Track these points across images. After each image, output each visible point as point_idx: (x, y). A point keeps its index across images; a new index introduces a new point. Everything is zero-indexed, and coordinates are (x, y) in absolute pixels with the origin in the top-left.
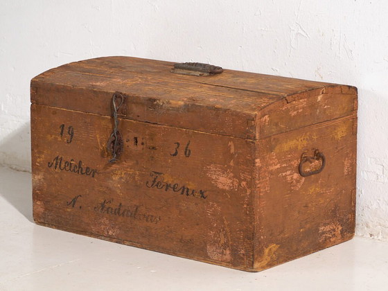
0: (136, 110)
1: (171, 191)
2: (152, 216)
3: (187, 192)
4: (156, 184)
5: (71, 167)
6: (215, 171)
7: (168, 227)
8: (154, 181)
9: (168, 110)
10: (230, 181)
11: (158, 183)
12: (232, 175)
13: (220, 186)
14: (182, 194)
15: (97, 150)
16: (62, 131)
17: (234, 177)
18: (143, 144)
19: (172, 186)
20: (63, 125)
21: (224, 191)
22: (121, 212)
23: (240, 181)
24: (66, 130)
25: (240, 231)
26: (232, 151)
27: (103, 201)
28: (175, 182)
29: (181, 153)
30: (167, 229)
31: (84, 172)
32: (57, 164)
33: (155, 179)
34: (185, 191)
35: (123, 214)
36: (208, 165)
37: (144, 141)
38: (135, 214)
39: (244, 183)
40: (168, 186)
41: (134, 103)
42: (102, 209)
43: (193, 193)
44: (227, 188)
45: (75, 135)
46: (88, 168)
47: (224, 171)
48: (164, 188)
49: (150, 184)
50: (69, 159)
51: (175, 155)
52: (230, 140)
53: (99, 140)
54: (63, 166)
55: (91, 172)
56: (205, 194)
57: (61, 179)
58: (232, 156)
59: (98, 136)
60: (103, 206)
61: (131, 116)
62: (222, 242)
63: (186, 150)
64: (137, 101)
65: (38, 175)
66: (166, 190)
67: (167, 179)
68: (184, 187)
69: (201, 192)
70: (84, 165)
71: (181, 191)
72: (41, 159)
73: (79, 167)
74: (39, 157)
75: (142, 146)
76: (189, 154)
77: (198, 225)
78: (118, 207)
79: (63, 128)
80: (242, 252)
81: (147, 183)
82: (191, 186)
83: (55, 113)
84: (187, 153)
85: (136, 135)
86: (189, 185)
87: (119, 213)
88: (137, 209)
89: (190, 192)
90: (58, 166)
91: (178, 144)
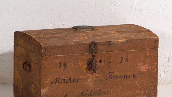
0: (101, 48)
1: (118, 79)
2: (108, 92)
3: (127, 77)
4: (111, 77)
5: (65, 81)
6: (140, 65)
7: (117, 94)
8: (110, 76)
9: (117, 44)
10: (147, 67)
11: (112, 77)
12: (148, 64)
13: (143, 71)
14: (124, 78)
15: (80, 70)
16: (60, 66)
17: (149, 65)
18: (104, 62)
19: (119, 76)
20: (61, 63)
21: (144, 72)
22: (92, 94)
23: (152, 66)
24: (62, 65)
25: (151, 86)
26: (148, 55)
27: (82, 92)
28: (121, 74)
29: (124, 61)
30: (116, 95)
31: (72, 81)
32: (56, 81)
33: (111, 75)
34: (126, 77)
35: (93, 95)
36: (137, 63)
37: (105, 60)
38: (99, 93)
39: (154, 67)
40: (117, 77)
41: (100, 45)
42: (82, 96)
43: (129, 76)
44: (146, 70)
45: (67, 66)
46: (74, 79)
47: (144, 64)
48: (115, 78)
49: (108, 78)
50: (63, 78)
51: (121, 62)
52: (147, 50)
53: (81, 65)
54: (60, 81)
55: (76, 81)
56: (135, 76)
57: (59, 88)
58: (148, 57)
59: (80, 63)
60: (82, 94)
61: (98, 51)
62: (143, 93)
63: (126, 59)
64: (102, 44)
65: (45, 89)
66: (116, 79)
67: (117, 74)
68: (125, 75)
69: (133, 75)
70: (72, 79)
71: (123, 77)
72: (47, 81)
73: (70, 80)
74: (46, 81)
75: (104, 63)
76: (128, 61)
77: (131, 89)
78: (90, 93)
79: (61, 64)
80: (153, 94)
81: (107, 78)
82: (128, 74)
83: (56, 58)
84: (127, 60)
85: (101, 59)
86: (127, 73)
87: (91, 95)
88: (100, 91)
89: (128, 77)
90: (57, 82)
91: (122, 58)
